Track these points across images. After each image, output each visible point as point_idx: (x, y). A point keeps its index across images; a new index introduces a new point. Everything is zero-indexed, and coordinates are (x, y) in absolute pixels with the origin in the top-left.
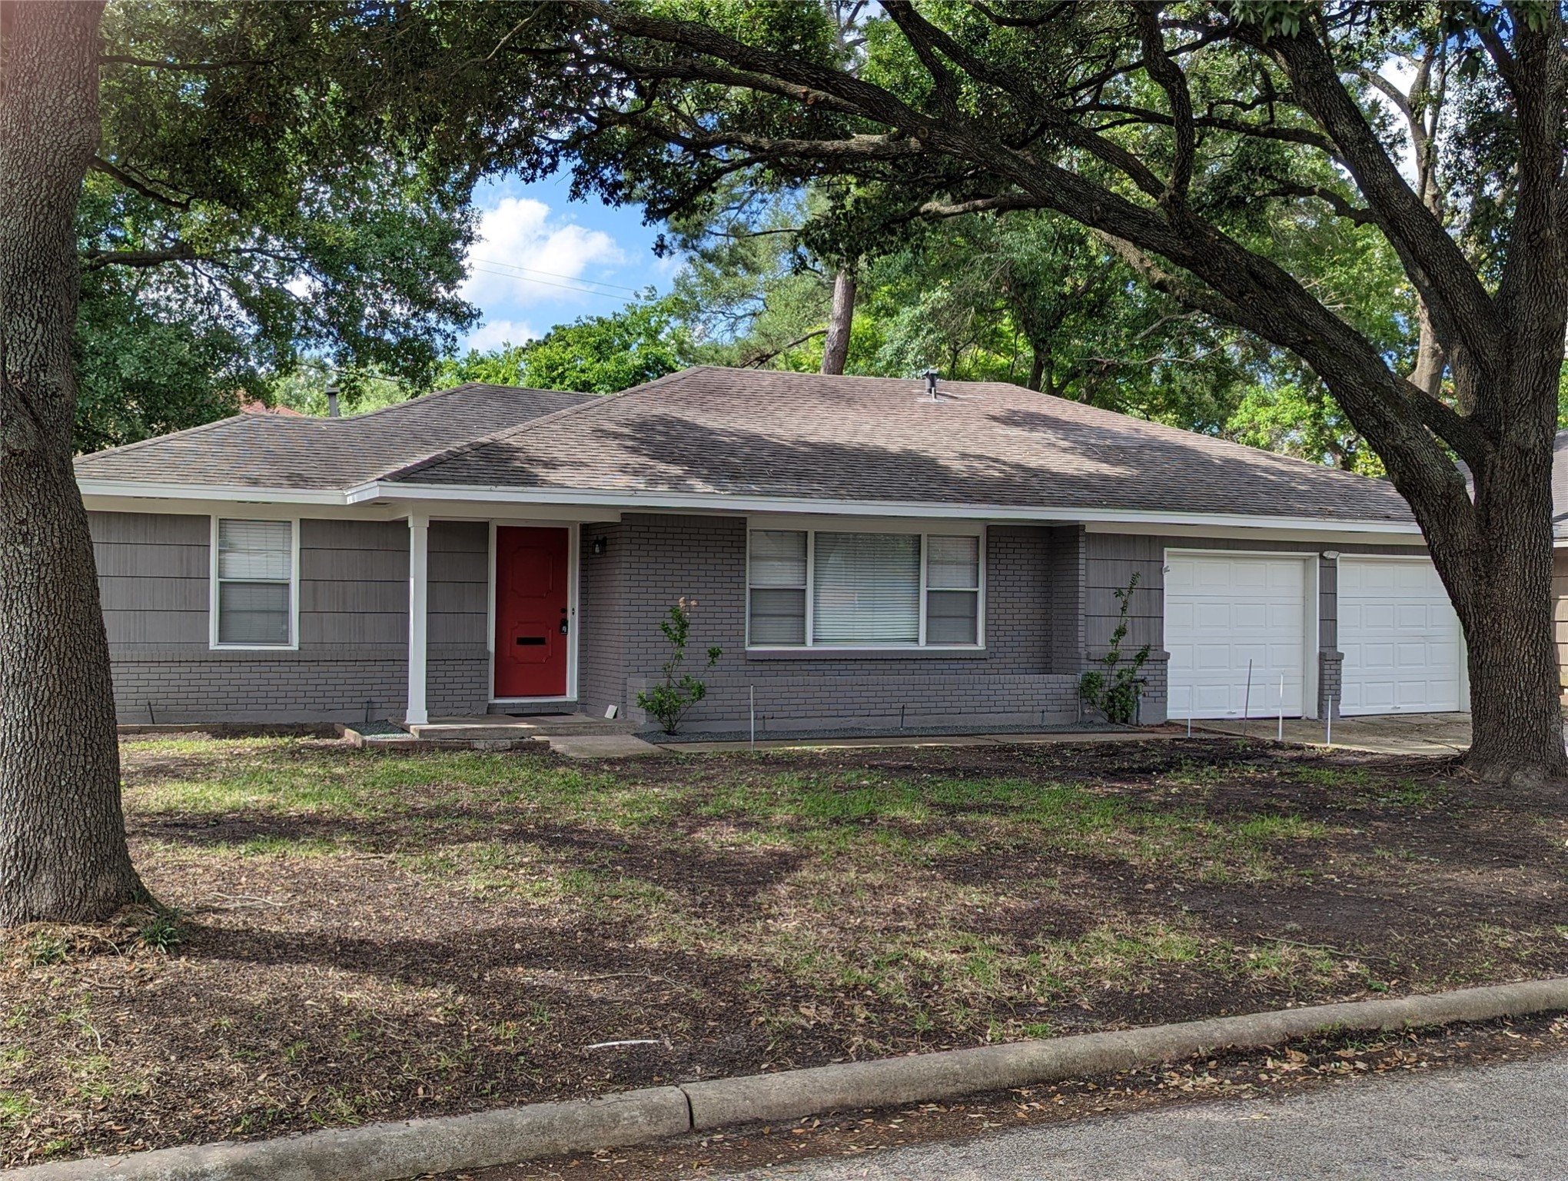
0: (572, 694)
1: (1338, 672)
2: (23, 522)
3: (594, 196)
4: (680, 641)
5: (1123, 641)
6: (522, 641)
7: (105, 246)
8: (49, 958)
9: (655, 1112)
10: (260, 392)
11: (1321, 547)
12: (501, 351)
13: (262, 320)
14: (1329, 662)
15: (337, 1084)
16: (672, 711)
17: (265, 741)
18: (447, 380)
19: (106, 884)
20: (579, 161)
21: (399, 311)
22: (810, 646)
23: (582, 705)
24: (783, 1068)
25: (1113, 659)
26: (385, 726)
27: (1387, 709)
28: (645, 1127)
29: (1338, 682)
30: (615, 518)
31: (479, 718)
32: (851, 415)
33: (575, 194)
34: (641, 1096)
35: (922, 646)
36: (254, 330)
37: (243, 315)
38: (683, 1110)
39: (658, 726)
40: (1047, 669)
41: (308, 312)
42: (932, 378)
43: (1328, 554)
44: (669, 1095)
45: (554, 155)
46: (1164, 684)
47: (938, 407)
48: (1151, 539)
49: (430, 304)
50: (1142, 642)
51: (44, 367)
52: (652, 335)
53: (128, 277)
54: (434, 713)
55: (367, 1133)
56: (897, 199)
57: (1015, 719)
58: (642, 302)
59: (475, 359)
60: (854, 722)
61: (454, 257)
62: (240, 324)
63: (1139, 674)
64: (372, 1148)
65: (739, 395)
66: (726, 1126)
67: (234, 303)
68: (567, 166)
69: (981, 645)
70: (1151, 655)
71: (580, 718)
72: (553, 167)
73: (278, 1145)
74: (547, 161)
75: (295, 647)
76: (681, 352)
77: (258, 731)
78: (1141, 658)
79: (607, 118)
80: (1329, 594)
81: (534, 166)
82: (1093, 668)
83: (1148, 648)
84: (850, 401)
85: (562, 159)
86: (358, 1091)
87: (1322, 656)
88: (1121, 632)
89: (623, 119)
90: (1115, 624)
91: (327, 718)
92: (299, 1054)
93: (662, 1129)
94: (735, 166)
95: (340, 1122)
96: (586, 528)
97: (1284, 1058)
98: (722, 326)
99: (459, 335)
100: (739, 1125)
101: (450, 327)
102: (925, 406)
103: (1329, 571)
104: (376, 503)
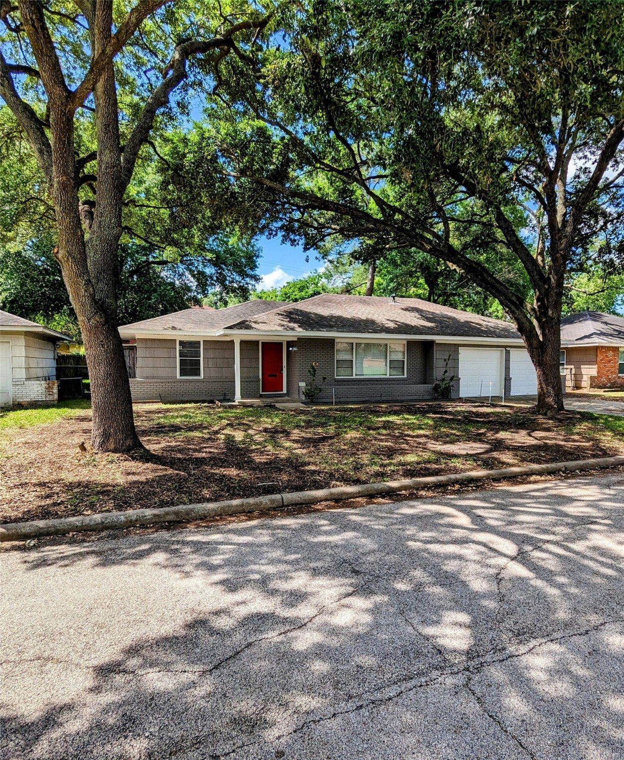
0: (285, 391)
1: (510, 383)
2: (102, 341)
3: (288, 243)
4: (314, 376)
5: (446, 374)
6: (270, 376)
7: (151, 259)
8: (112, 462)
9: (272, 501)
10: (198, 302)
11: (505, 347)
12: (271, 289)
13: (198, 280)
14: (508, 380)
15: (185, 494)
16: (312, 396)
17: (193, 405)
18: (252, 298)
19: (129, 442)
20: (284, 233)
21: (238, 278)
22: (354, 377)
23: (288, 394)
24: (311, 490)
25: (443, 380)
26: (229, 400)
27: (525, 394)
28: (269, 505)
29: (510, 386)
30: (295, 339)
31: (257, 398)
32: (369, 308)
33: (283, 242)
34: (269, 497)
35: (388, 376)
36: (196, 284)
37: (192, 279)
38: (281, 501)
39: (308, 400)
40: (425, 383)
41: (211, 278)
42: (394, 297)
43: (508, 349)
44: (277, 497)
45: (276, 231)
46: (459, 387)
47: (395, 306)
48: (455, 345)
49: (247, 276)
50: (452, 375)
51: (107, 297)
52: (316, 284)
53: (158, 268)
54: (243, 397)
55: (191, 506)
56: (379, 244)
57: (415, 397)
58: (313, 274)
59: (263, 292)
60: (367, 399)
61: (254, 262)
62: (191, 282)
63: (451, 384)
64: (192, 510)
65: (335, 302)
66: (292, 505)
67: (190, 276)
68: (281, 234)
69: (405, 376)
70: (455, 379)
71: (287, 398)
72: (276, 235)
73: (167, 509)
74: (274, 233)
75: (202, 377)
76: (323, 289)
77: (190, 402)
78: (452, 379)
79: (292, 220)
80: (507, 360)
81: (270, 234)
82: (438, 382)
83: (453, 376)
84: (369, 304)
85: (279, 232)
86: (191, 496)
87: (505, 378)
88: (446, 372)
89: (296, 221)
90: (444, 369)
91: (211, 398)
92: (176, 486)
93: (274, 506)
94: (329, 234)
95: (185, 504)
96: (288, 342)
97: (454, 486)
98: (340, 281)
99: (256, 285)
100: (296, 504)
101: (253, 283)
102: (391, 305)
103: (508, 353)
104: (225, 335)
